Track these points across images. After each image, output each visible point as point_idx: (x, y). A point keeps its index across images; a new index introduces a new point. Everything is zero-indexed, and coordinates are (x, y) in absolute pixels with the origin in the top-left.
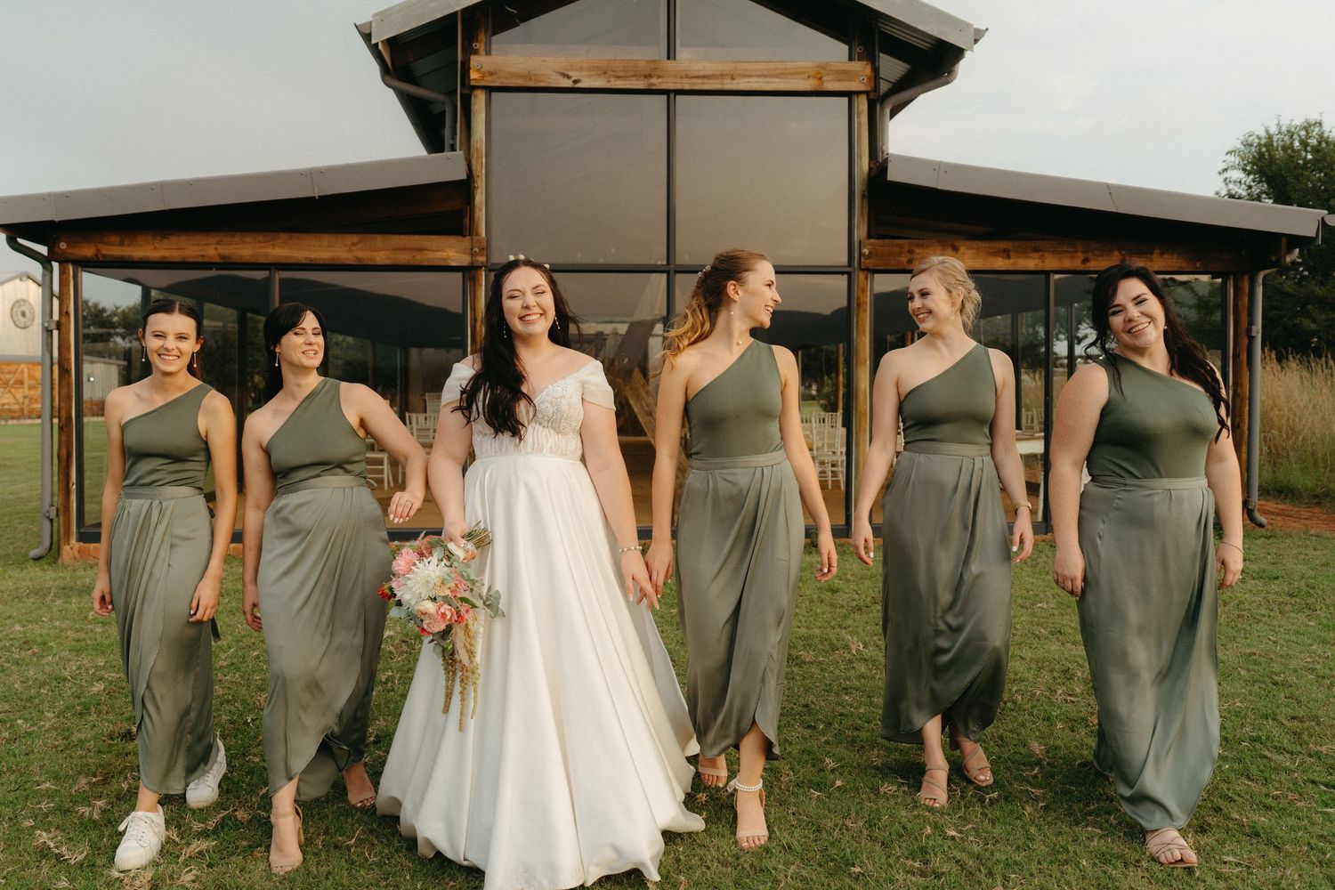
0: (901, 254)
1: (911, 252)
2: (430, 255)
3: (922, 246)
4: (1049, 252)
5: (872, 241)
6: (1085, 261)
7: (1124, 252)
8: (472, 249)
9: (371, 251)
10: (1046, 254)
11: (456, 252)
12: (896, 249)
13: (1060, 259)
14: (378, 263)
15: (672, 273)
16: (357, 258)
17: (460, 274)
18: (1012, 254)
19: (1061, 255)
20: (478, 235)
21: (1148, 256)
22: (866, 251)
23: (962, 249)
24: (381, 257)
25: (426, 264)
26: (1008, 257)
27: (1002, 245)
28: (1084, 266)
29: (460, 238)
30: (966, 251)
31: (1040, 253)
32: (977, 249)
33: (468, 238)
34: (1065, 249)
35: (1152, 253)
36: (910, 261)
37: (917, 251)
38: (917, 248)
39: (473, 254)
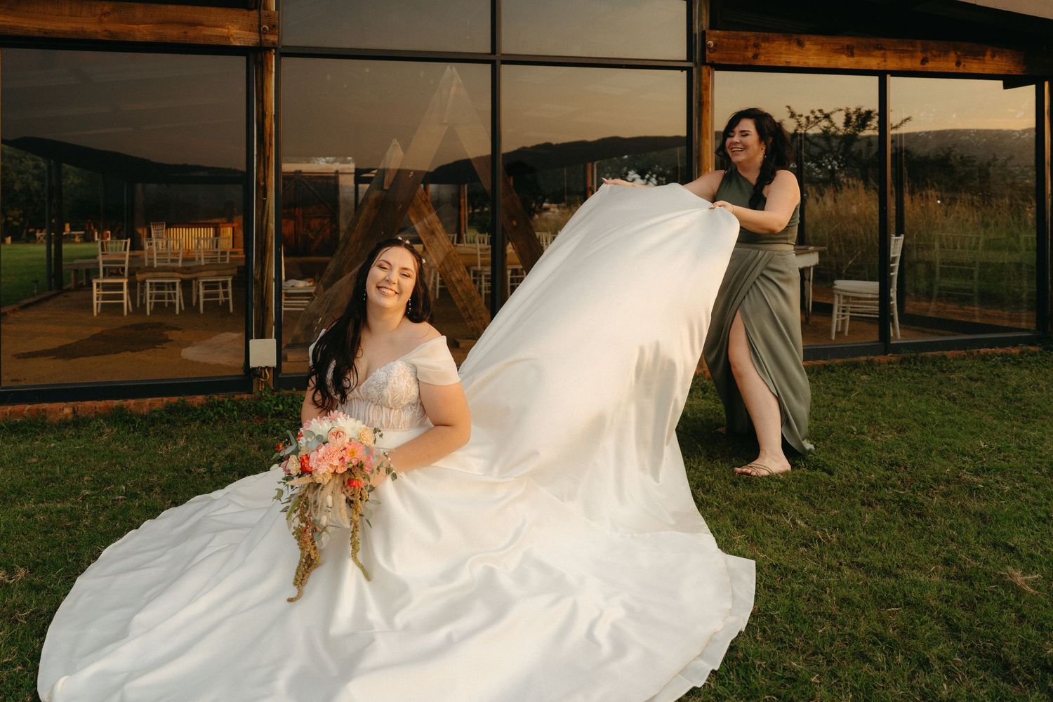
0: (746, 48)
1: (756, 46)
2: (208, 32)
3: (766, 40)
4: (890, 50)
5: (718, 32)
6: (924, 61)
7: (959, 53)
8: (260, 26)
9: (129, 23)
10: (888, 53)
11: (240, 29)
12: (742, 42)
13: (901, 59)
14: (138, 39)
15: (498, 63)
16: (109, 32)
17: (243, 59)
18: (855, 51)
19: (902, 55)
20: (266, 8)
21: (981, 58)
22: (711, 43)
23: (808, 45)
24: (142, 32)
25: (202, 42)
26: (852, 55)
27: (846, 41)
28: (923, 66)
29: (245, 12)
30: (811, 47)
31: (882, 52)
32: (822, 45)
33: (255, 12)
34: (905, 48)
35: (984, 55)
36: (756, 56)
37: (763, 45)
38: (763, 41)
39: (261, 32)
